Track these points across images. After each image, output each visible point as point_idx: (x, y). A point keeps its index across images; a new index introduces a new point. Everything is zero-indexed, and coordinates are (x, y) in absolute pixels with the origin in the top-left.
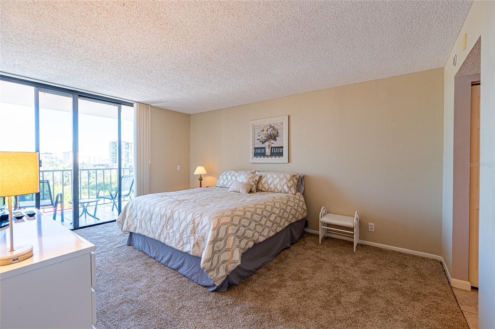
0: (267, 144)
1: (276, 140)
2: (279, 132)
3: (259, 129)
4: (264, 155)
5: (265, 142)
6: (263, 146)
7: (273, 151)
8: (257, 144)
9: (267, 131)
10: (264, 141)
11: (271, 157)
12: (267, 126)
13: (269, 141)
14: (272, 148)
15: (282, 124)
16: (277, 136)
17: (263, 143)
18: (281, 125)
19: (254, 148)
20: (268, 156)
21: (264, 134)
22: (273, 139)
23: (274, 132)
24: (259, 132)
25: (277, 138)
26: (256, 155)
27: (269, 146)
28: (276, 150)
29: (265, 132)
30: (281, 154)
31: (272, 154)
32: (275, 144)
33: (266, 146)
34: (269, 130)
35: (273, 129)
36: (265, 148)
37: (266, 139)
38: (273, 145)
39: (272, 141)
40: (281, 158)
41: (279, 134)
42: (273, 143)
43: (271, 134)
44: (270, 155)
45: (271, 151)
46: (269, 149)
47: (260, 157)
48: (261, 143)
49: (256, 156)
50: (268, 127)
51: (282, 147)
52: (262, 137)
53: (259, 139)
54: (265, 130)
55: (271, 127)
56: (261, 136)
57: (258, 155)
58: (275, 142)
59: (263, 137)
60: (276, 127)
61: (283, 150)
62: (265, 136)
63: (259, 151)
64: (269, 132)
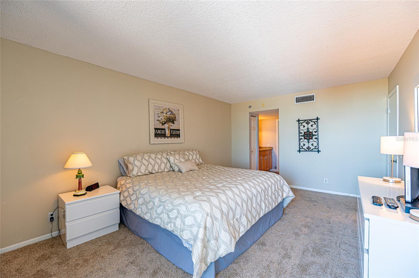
0: (166, 126)
1: (174, 123)
2: (176, 117)
3: (158, 110)
4: (164, 136)
5: (165, 123)
6: (163, 127)
7: (172, 133)
8: (157, 125)
9: (166, 114)
10: (163, 123)
11: (171, 137)
12: (166, 109)
13: (168, 124)
14: (171, 130)
15: (178, 110)
16: (175, 120)
17: (163, 124)
18: (178, 112)
19: (155, 129)
20: (168, 137)
21: (163, 115)
22: (171, 122)
23: (172, 116)
24: (159, 113)
25: (175, 122)
26: (157, 135)
27: (169, 127)
28: (175, 132)
29: (165, 115)
30: (178, 136)
31: (172, 136)
32: (174, 127)
33: (166, 128)
34: (168, 114)
35: (172, 113)
36: (165, 129)
37: (166, 121)
38: (172, 128)
39: (171, 124)
40: (179, 139)
41: (176, 119)
42: (171, 126)
43: (170, 117)
44: (169, 136)
45: (171, 132)
46: (169, 130)
47: (161, 137)
48: (161, 124)
49: (157, 137)
50: (168, 111)
51: (179, 130)
52: (161, 119)
53: (159, 120)
54: (164, 112)
55: (169, 111)
56: (161, 117)
57: (158, 136)
58: (173, 125)
59: (163, 119)
60: (173, 112)
61: (180, 133)
62: (165, 119)
63: (159, 132)
64: (168, 115)
